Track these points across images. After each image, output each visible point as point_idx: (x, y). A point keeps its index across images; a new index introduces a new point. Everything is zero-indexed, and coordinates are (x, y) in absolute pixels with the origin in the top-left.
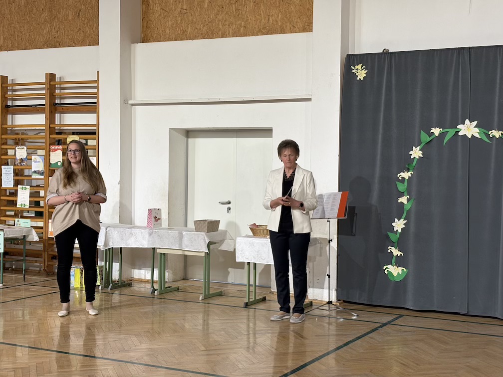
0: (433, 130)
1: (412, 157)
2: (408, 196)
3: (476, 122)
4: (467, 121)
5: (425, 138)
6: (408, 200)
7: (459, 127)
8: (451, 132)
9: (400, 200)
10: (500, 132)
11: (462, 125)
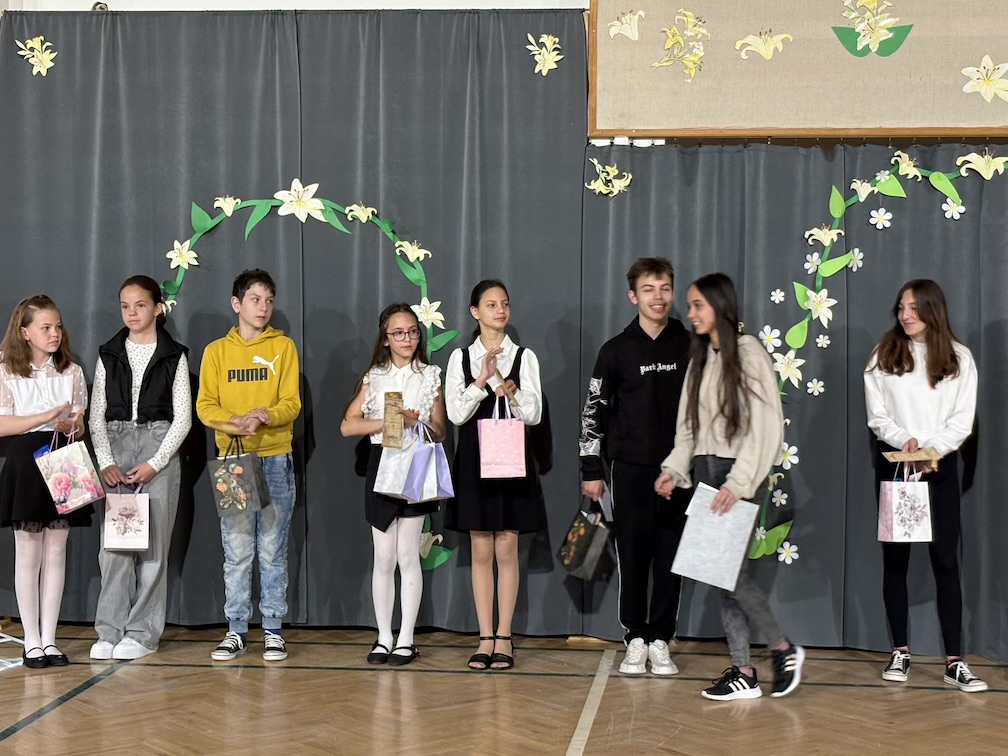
0: (220, 203)
1: (173, 266)
3: (316, 186)
4: (296, 184)
5: (201, 220)
7: (278, 195)
8: (261, 208)
10: (370, 210)
11: (286, 192)
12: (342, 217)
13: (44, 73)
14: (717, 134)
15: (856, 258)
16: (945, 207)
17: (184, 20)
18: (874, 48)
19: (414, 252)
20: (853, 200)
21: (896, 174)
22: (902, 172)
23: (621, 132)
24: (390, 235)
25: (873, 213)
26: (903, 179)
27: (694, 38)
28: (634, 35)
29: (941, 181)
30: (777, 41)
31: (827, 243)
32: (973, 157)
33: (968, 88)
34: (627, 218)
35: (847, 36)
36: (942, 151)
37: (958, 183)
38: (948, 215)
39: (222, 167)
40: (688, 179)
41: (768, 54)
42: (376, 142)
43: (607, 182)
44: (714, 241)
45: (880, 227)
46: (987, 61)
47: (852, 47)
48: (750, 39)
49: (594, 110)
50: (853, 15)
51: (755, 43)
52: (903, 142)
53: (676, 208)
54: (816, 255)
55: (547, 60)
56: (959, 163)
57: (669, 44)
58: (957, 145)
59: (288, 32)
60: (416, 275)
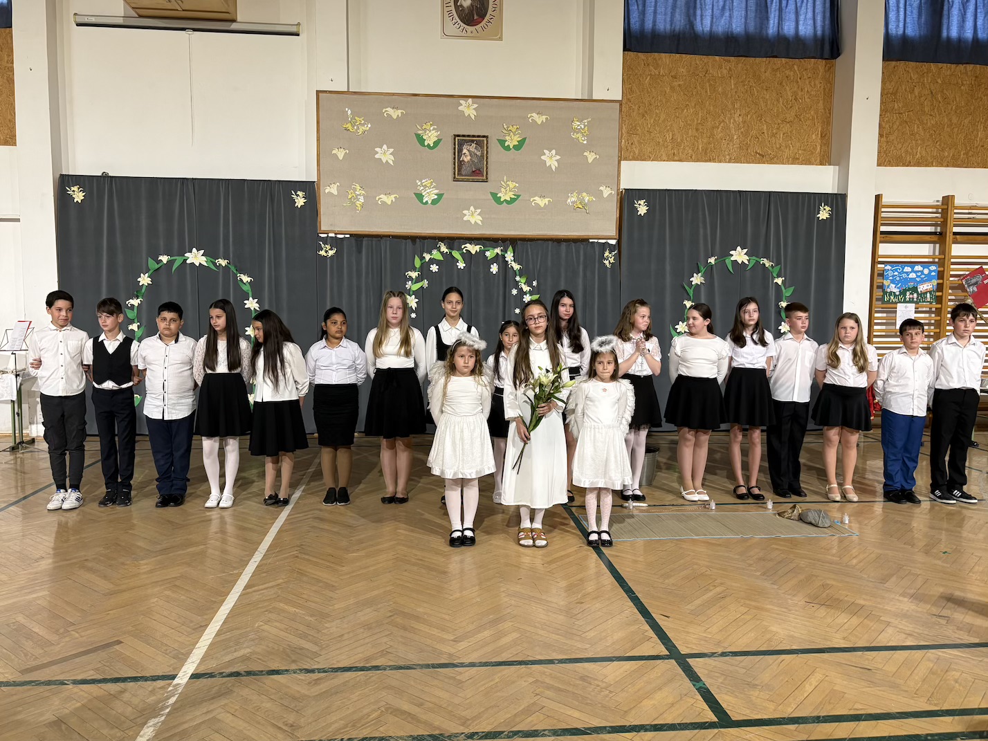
0: (161, 258)
1: (141, 284)
2: (139, 324)
3: (203, 251)
4: (194, 250)
5: (153, 265)
6: (138, 327)
7: (186, 255)
8: (179, 260)
9: (130, 327)
10: (226, 261)
11: (190, 254)
12: (215, 264)
13: (80, 202)
14: (371, 233)
15: (425, 283)
16: (458, 264)
17: (143, 181)
18: (429, 202)
19: (246, 279)
20: (424, 261)
21: (439, 251)
22: (442, 251)
23: (332, 231)
24: (235, 271)
25: (431, 266)
26: (442, 253)
27: (360, 195)
28: (335, 193)
29: (456, 254)
30: (392, 198)
31: (414, 277)
32: (468, 245)
33: (465, 219)
34: (335, 267)
35: (419, 196)
36: (456, 243)
37: (462, 255)
38: (459, 267)
39: (162, 243)
40: (359, 251)
41: (389, 203)
42: (228, 232)
43: (326, 252)
44: (370, 276)
45: (434, 271)
46: (472, 208)
47: (421, 202)
48: (382, 196)
49: (320, 222)
50: (422, 188)
51: (384, 198)
52: (442, 239)
53: (354, 263)
54: (410, 282)
55: (300, 201)
56: (463, 247)
57: (350, 197)
58: (462, 241)
59: (190, 187)
60: (247, 288)
